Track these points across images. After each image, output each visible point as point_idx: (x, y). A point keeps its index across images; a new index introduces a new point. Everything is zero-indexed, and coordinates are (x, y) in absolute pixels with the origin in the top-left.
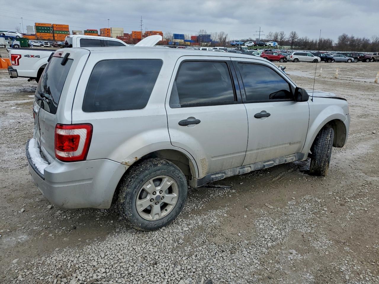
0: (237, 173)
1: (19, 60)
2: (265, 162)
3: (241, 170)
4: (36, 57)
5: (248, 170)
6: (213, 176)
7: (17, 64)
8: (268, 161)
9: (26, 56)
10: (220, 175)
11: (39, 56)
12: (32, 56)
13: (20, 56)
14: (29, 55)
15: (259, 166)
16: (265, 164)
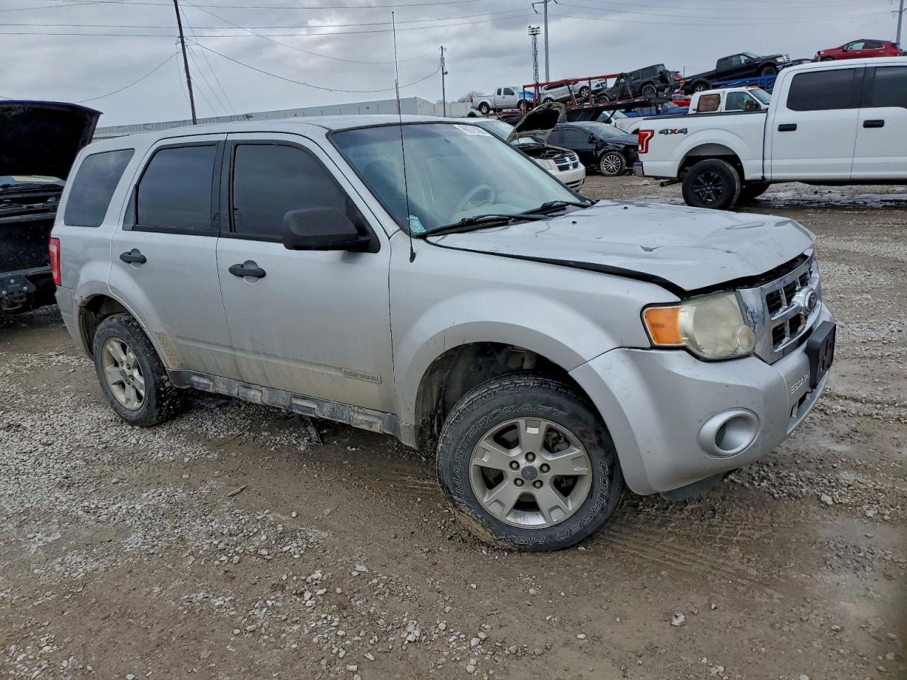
0: (234, 393)
1: (650, 141)
2: (296, 397)
3: (244, 390)
4: (681, 131)
5: (255, 396)
6: (195, 379)
7: (644, 151)
8: (304, 398)
9: (661, 132)
10: (206, 381)
11: (686, 129)
12: (673, 132)
13: (652, 132)
14: (667, 130)
15: (281, 401)
16: (295, 401)
